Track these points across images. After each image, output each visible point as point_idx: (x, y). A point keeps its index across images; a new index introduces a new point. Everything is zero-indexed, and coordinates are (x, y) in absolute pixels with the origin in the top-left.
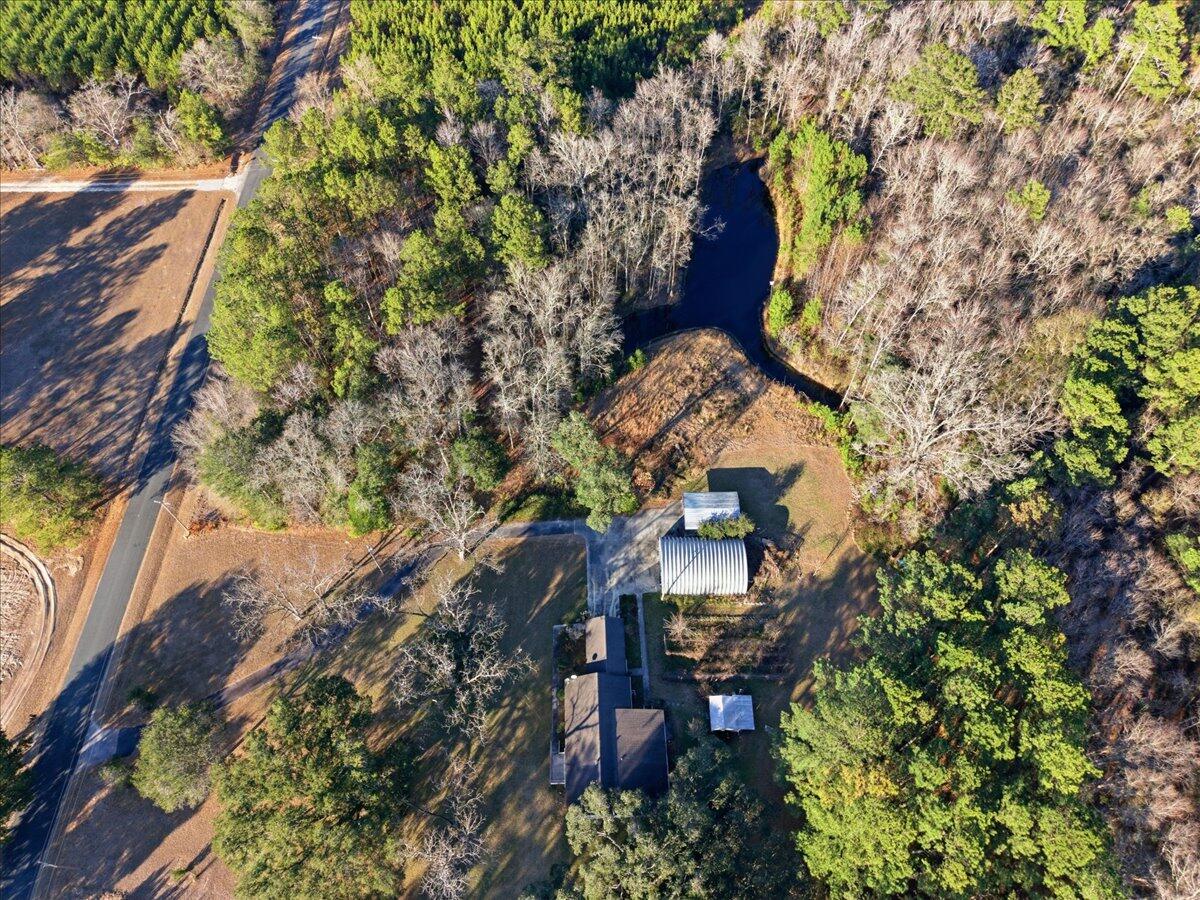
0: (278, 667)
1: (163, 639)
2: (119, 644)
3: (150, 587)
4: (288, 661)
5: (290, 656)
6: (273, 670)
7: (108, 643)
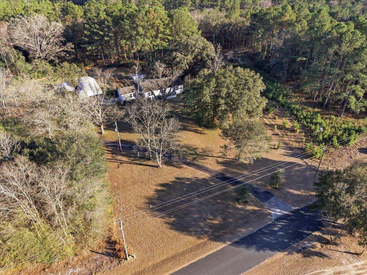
0: (188, 164)
1: (211, 219)
2: (229, 241)
3: (183, 254)
4: (183, 162)
5: (181, 162)
6: (190, 165)
7: (234, 248)
